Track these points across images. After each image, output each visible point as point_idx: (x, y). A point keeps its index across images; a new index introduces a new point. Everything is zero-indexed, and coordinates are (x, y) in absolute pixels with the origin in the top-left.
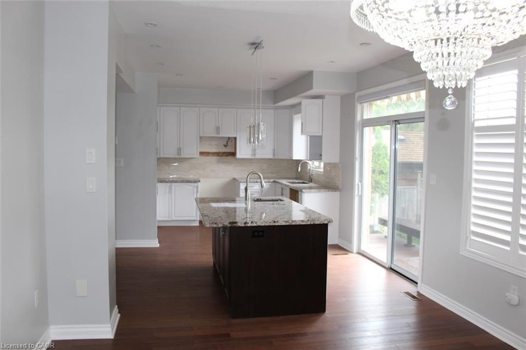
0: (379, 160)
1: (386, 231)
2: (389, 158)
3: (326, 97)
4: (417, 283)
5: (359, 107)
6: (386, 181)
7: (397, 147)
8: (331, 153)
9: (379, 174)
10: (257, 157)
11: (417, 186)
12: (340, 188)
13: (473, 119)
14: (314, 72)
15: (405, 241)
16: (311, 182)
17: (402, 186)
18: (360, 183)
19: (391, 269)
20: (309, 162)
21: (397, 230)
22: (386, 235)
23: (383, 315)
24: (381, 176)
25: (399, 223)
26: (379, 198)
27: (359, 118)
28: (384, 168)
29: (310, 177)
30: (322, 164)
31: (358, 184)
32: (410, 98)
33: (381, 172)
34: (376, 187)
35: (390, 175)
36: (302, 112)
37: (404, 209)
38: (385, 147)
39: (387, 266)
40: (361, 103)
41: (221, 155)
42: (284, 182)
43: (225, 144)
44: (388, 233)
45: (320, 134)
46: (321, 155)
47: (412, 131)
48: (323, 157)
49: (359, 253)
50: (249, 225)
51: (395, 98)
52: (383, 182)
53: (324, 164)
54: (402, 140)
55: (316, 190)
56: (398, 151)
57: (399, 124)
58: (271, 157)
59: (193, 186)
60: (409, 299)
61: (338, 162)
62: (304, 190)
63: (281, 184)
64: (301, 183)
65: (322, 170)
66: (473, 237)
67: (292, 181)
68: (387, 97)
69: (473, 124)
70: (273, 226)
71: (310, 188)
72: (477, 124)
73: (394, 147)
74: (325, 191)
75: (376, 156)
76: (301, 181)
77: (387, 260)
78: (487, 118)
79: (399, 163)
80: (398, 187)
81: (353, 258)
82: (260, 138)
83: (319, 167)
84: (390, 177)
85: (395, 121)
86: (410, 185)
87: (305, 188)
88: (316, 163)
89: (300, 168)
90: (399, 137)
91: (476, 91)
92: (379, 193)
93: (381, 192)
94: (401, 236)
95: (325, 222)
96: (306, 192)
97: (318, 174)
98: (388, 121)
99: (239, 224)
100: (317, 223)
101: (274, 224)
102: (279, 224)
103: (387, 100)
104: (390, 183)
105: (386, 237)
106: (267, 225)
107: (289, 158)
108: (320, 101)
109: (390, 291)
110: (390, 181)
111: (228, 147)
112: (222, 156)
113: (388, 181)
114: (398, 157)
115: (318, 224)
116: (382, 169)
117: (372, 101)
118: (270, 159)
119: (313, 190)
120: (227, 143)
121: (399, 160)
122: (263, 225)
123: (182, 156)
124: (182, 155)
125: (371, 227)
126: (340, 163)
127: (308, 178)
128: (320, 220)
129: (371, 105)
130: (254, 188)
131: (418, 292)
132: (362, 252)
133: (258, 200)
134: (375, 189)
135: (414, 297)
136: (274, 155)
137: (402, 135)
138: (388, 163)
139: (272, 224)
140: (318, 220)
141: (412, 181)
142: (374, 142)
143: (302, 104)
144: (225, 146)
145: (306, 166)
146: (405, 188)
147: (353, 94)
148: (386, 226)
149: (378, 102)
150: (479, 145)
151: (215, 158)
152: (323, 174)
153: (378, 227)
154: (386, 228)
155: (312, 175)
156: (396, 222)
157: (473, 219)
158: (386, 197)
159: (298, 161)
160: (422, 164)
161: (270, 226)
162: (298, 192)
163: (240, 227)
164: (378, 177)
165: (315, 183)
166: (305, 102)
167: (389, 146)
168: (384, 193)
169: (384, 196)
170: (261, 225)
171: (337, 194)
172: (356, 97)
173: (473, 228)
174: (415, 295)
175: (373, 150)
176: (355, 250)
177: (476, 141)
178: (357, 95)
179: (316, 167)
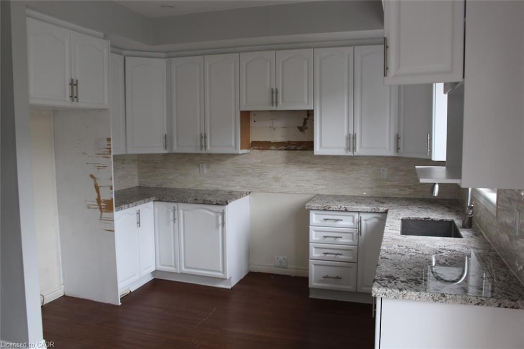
10: (359, 151)
41: (293, 147)
43: (301, 125)
58: (391, 152)
59: (217, 212)
111: (306, 131)
112: (295, 149)
120: (305, 123)
123: (209, 150)
124: (208, 148)
130: (340, 223)
144: (301, 129)
151: (280, 155)
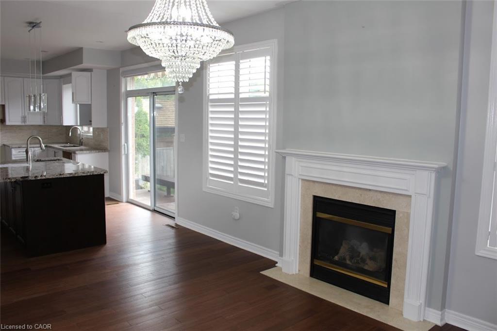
0: (140, 126)
1: (149, 186)
2: (149, 123)
3: (94, 70)
4: (174, 218)
5: (123, 80)
6: (147, 143)
7: (155, 115)
8: (100, 119)
9: (141, 137)
10: (28, 123)
11: (173, 147)
12: (109, 149)
13: (208, 94)
14: (84, 48)
15: (165, 193)
16: (82, 145)
17: (160, 147)
18: (126, 144)
19: (155, 210)
20: (79, 127)
21: (158, 184)
22: (149, 189)
23: (150, 240)
24: (142, 139)
25: (159, 178)
26: (142, 158)
27: (123, 90)
28: (144, 132)
29: (80, 141)
30: (91, 129)
31: (125, 145)
32: (165, 75)
33: (143, 136)
34: (139, 148)
35: (150, 138)
36: (73, 83)
37: (163, 167)
38: (145, 114)
39: (151, 209)
40: (124, 77)
42: (56, 146)
44: (151, 187)
45: (90, 103)
46: (91, 121)
47: (168, 100)
48: (92, 123)
49: (128, 202)
50: (39, 178)
51: (152, 75)
52: (145, 144)
53: (93, 129)
54: (159, 108)
55: (88, 152)
56: (156, 117)
57: (156, 95)
58: (41, 123)
60: (169, 229)
61: (106, 127)
62: (77, 152)
63: (53, 148)
64: (72, 146)
65: (92, 135)
66: (211, 178)
67: (63, 145)
68: (146, 74)
69: (208, 97)
70: (60, 178)
71: (82, 150)
72: (211, 97)
73: (152, 115)
74: (96, 152)
75: (138, 122)
76: (72, 145)
77: (151, 204)
78: (217, 93)
79: (157, 128)
80: (157, 149)
81: (124, 206)
82: (42, 107)
83: (88, 132)
84: (150, 140)
85: (153, 93)
86: (167, 147)
87: (77, 150)
88: (85, 128)
89: (70, 133)
90: (157, 105)
91: (210, 74)
92: (141, 154)
93: (143, 153)
94: (161, 189)
95: (102, 173)
96: (79, 154)
97: (88, 138)
98: (148, 93)
99: (30, 178)
100: (95, 173)
101: (60, 177)
102: (65, 176)
103: (146, 76)
104: (150, 145)
105: (149, 191)
106: (54, 177)
107: (59, 124)
108: (88, 74)
109: (154, 226)
110: (150, 143)
113: (148, 143)
114: (156, 123)
115: (96, 175)
116: (143, 133)
117: (134, 76)
118: (40, 126)
119: (85, 152)
121: (157, 125)
122: (51, 177)
125: (137, 182)
126: (107, 127)
127: (79, 142)
128: (98, 172)
129: (133, 79)
131: (176, 224)
132: (130, 201)
133: (38, 161)
134: (138, 151)
135: (172, 227)
136: (44, 122)
137: (160, 103)
138: (149, 128)
139: (58, 177)
140: (96, 172)
141: (169, 143)
142: (136, 109)
143: (72, 75)
145: (77, 132)
146: (163, 149)
147: (118, 69)
148: (149, 181)
149: (139, 77)
150: (212, 112)
152: (92, 137)
153: (142, 183)
154: (149, 183)
155: (82, 139)
156: (157, 178)
157: (210, 165)
158: (148, 157)
159: (68, 127)
160: (174, 128)
161: (57, 178)
162: (71, 154)
163: (31, 180)
164: (141, 140)
165: (85, 146)
166: (75, 74)
167: (149, 113)
168: (146, 153)
169: (146, 157)
170: (49, 177)
171: (106, 154)
172: (121, 71)
173: (211, 171)
174: (174, 225)
175: (135, 117)
176: (124, 199)
177: (211, 109)
178: (121, 70)
179: (86, 131)
